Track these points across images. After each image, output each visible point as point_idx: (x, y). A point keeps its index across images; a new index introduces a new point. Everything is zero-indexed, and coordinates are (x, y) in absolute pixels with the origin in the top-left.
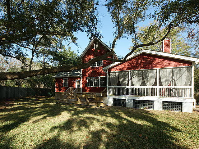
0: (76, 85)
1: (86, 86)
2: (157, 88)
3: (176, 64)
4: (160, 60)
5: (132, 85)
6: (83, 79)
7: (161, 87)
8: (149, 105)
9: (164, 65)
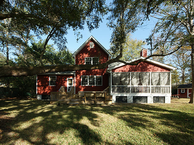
0: (67, 84)
1: (80, 84)
2: (149, 87)
3: (162, 70)
4: (151, 65)
5: (132, 84)
6: (77, 78)
7: (152, 86)
8: (144, 100)
9: (155, 70)
